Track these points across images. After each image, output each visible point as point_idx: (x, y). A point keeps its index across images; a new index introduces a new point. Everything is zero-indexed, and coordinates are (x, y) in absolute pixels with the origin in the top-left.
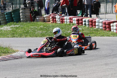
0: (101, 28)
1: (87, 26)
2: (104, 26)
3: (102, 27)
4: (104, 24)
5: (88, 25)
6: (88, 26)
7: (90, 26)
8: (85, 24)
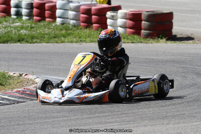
0: (72, 22)
1: (24, 18)
2: (83, 17)
3: (74, 21)
4: (83, 14)
5: (30, 15)
6: (27, 18)
7: (35, 18)
8: (18, 14)
